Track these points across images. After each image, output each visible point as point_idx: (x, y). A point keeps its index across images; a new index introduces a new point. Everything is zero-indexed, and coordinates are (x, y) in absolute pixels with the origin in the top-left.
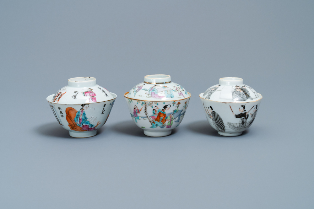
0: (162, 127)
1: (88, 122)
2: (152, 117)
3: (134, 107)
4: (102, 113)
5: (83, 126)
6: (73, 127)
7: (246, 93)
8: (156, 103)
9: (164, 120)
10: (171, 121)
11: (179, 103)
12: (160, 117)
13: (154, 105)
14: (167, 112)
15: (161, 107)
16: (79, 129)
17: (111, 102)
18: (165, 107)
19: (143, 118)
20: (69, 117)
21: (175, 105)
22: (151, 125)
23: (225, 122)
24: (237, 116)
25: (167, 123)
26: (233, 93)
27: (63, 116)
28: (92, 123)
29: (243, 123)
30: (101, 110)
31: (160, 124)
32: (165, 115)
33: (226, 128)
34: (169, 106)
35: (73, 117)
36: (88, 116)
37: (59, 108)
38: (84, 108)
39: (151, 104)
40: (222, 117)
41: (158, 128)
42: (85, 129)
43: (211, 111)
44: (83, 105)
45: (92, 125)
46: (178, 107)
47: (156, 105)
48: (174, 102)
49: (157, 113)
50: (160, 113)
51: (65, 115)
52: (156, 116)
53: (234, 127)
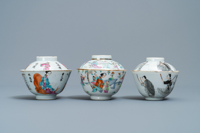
0: (101, 92)
1: (50, 86)
2: (93, 83)
3: (81, 75)
4: (61, 80)
5: (46, 89)
6: (39, 90)
7: (167, 67)
8: (95, 71)
9: (102, 86)
10: (107, 87)
11: (113, 73)
12: (98, 83)
13: (94, 73)
14: (104, 79)
15: (99, 75)
16: (43, 92)
17: (68, 72)
18: (102, 75)
19: (87, 84)
20: (36, 82)
21: (110, 74)
22: (92, 90)
23: (156, 88)
24: (165, 83)
25: (104, 88)
26: (158, 66)
27: (31, 81)
28: (53, 87)
29: (168, 89)
30: (60, 78)
31: (99, 89)
32: (102, 81)
33: (156, 93)
34: (105, 74)
35: (39, 81)
36: (50, 81)
37: (29, 75)
38: (48, 74)
39: (91, 72)
40: (153, 84)
41: (98, 92)
42: (48, 92)
43: (145, 79)
44: (47, 72)
45: (53, 89)
46: (112, 76)
47: (95, 73)
48: (109, 72)
49: (96, 79)
50: (98, 80)
51: (33, 80)
52: (95, 82)
53: (162, 92)
